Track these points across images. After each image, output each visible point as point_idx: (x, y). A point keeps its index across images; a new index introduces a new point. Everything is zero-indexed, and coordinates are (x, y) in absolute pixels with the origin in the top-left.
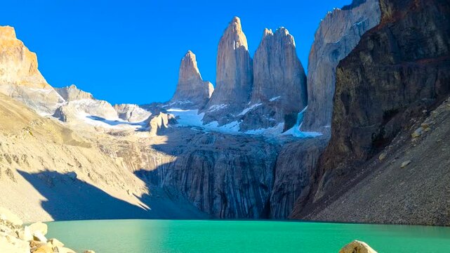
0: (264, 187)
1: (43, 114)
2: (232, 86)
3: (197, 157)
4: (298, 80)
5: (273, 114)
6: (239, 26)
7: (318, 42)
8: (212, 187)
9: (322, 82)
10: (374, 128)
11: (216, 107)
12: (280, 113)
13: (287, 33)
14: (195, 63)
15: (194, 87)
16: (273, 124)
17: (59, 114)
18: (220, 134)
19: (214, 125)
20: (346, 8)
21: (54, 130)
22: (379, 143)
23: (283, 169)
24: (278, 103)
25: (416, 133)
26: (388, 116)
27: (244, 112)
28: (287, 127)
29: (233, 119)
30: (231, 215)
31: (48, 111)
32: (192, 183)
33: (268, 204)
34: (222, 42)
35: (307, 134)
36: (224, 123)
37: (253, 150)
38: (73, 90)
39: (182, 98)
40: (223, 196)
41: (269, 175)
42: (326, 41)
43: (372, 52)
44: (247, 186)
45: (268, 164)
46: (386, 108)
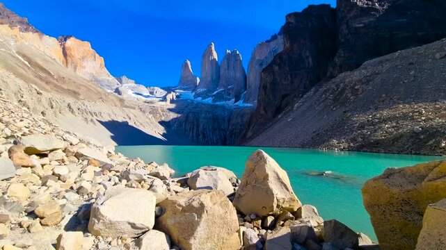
0: (223, 130)
1: (109, 91)
2: (209, 79)
3: (190, 115)
4: (243, 78)
5: (229, 94)
7: (253, 58)
9: (254, 79)
10: (277, 103)
11: (200, 90)
12: (233, 94)
13: (238, 53)
14: (190, 66)
15: (189, 79)
16: (229, 100)
17: (117, 91)
18: (202, 104)
19: (199, 99)
20: (268, 41)
21: (114, 98)
22: (279, 110)
23: (233, 122)
24: (232, 89)
25: (296, 106)
26: (284, 97)
27: (215, 93)
28: (236, 101)
29: (209, 96)
30: (207, 143)
31: (112, 89)
32: (188, 128)
33: (225, 138)
34: (204, 56)
35: (246, 105)
36: (204, 98)
37: (219, 112)
38: (124, 78)
39: (183, 85)
40: (203, 133)
41: (226, 125)
43: (279, 65)
44: (216, 130)
45: (226, 119)
46: (284, 93)
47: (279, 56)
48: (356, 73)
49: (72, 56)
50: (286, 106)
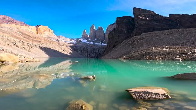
0: (97, 53)
1: (54, 40)
2: (92, 36)
3: (85, 48)
4: (104, 36)
5: (99, 41)
6: (94, 26)
8: (88, 53)
9: (107, 37)
10: (113, 44)
11: (89, 39)
12: (100, 41)
14: (86, 32)
15: (85, 36)
16: (99, 43)
17: (58, 40)
18: (90, 44)
19: (89, 42)
20: (112, 24)
21: (56, 43)
22: (114, 46)
23: (100, 50)
24: (100, 39)
25: (119, 45)
26: (116, 42)
27: (94, 40)
28: (101, 43)
29: (92, 42)
30: (91, 57)
32: (84, 52)
33: (97, 56)
34: (91, 28)
35: (105, 45)
37: (95, 47)
38: (61, 36)
39: (83, 38)
40: (90, 54)
41: (98, 51)
42: (109, 29)
43: (114, 32)
44: (94, 53)
45: (98, 49)
46: (116, 41)
47: (114, 29)
50: (117, 45)
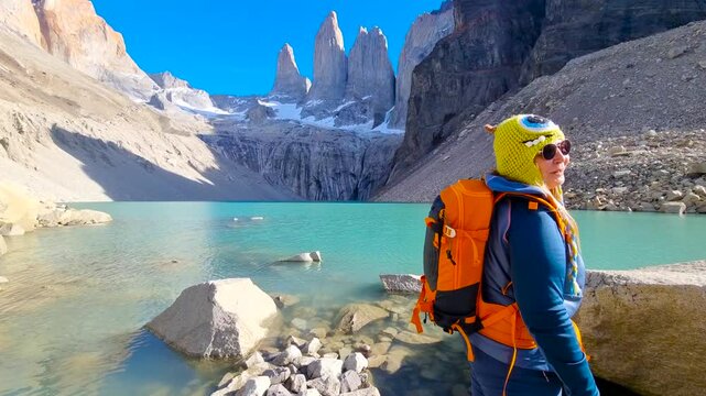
0: (353, 175)
1: (138, 101)
2: (329, 82)
3: (295, 148)
4: (389, 81)
5: (364, 112)
6: (335, 22)
7: (408, 45)
8: (308, 175)
10: (435, 128)
11: (313, 103)
12: (371, 111)
13: (381, 33)
14: (293, 57)
15: (292, 82)
16: (365, 121)
17: (155, 102)
18: (316, 129)
19: (311, 120)
21: (151, 118)
22: (438, 140)
23: (369, 161)
24: (369, 102)
25: (462, 133)
26: (448, 117)
27: (339, 109)
28: (376, 125)
29: (329, 115)
30: (324, 198)
31: (144, 97)
32: (290, 171)
33: (356, 190)
34: (319, 37)
35: (393, 131)
36: (320, 118)
37: (346, 144)
38: (168, 78)
39: (281, 91)
40: (318, 182)
41: (358, 166)
42: (415, 44)
43: (442, 60)
44: (338, 175)
45: (358, 156)
46: (447, 111)
47: (443, 45)
48: (554, 79)
49: (58, 31)
50: (449, 135)
